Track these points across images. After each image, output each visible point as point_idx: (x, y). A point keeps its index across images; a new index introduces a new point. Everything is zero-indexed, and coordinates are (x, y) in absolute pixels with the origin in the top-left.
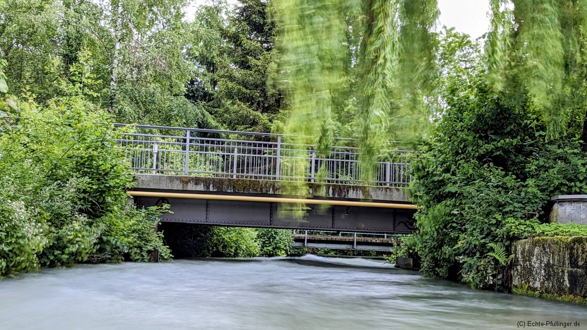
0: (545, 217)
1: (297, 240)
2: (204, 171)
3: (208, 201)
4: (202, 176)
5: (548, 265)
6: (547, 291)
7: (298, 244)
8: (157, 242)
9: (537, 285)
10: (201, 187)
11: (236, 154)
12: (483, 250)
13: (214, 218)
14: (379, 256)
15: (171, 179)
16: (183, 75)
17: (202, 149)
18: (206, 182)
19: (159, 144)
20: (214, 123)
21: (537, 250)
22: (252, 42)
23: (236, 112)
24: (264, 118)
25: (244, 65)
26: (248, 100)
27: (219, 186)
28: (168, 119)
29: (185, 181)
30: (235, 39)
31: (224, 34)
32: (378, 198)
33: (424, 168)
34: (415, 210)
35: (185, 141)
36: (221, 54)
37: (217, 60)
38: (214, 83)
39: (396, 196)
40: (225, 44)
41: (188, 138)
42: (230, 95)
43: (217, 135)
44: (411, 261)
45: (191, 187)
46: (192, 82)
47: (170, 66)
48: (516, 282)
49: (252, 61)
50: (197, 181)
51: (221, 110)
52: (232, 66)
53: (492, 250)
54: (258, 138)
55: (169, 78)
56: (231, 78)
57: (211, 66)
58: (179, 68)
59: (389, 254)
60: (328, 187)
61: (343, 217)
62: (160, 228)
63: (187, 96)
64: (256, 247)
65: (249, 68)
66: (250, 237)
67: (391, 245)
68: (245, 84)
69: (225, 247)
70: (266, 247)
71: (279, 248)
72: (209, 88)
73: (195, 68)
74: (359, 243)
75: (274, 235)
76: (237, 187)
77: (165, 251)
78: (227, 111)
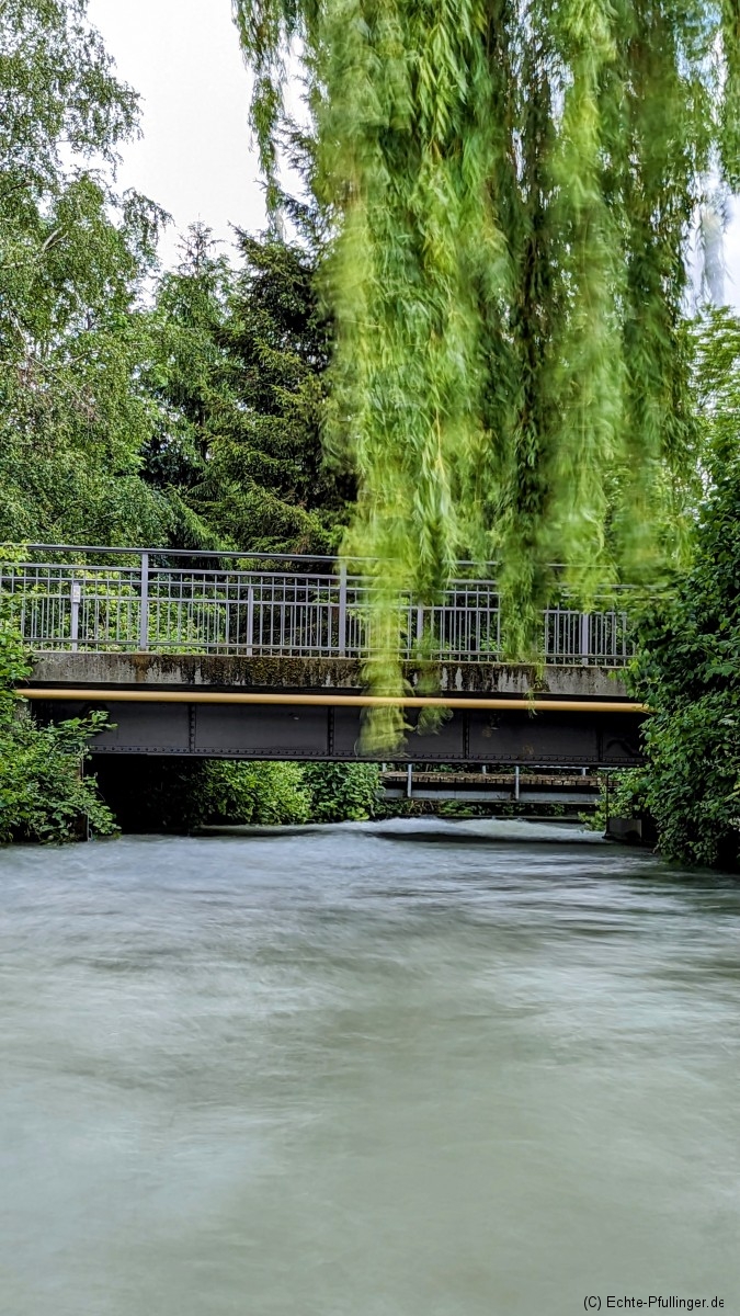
1: (390, 784)
2: (185, 641)
3: (191, 704)
4: (180, 652)
7: (392, 794)
8: (82, 796)
10: (175, 677)
11: (250, 602)
13: (207, 741)
14: (570, 815)
15: (110, 660)
16: (135, 430)
17: (175, 592)
18: (187, 664)
19: (85, 583)
20: (203, 532)
22: (283, 354)
23: (251, 509)
24: (312, 520)
25: (265, 404)
26: (276, 481)
27: (215, 672)
28: (103, 527)
29: (141, 664)
30: (244, 347)
31: (221, 337)
32: (568, 692)
33: (659, 623)
34: (642, 716)
35: (139, 575)
36: (215, 381)
37: (207, 393)
38: (203, 446)
39: (601, 685)
40: (223, 359)
41: (145, 570)
42: (236, 470)
43: (214, 562)
44: (639, 827)
45: (153, 676)
46: (155, 444)
47: (105, 411)
49: (284, 396)
50: (167, 663)
51: (219, 505)
52: (241, 407)
54: (302, 567)
55: (105, 437)
56: (238, 434)
57: (194, 407)
58: (124, 413)
59: (591, 809)
60: (452, 670)
61: (487, 732)
62: (88, 768)
63: (141, 474)
64: (301, 801)
65: (277, 411)
66: (287, 780)
67: (595, 791)
68: (268, 447)
69: (231, 806)
70: (324, 800)
71: (351, 803)
72: (191, 455)
73: (159, 412)
74: (525, 788)
75: (340, 775)
76: (255, 675)
77: (101, 816)
78: (231, 506)
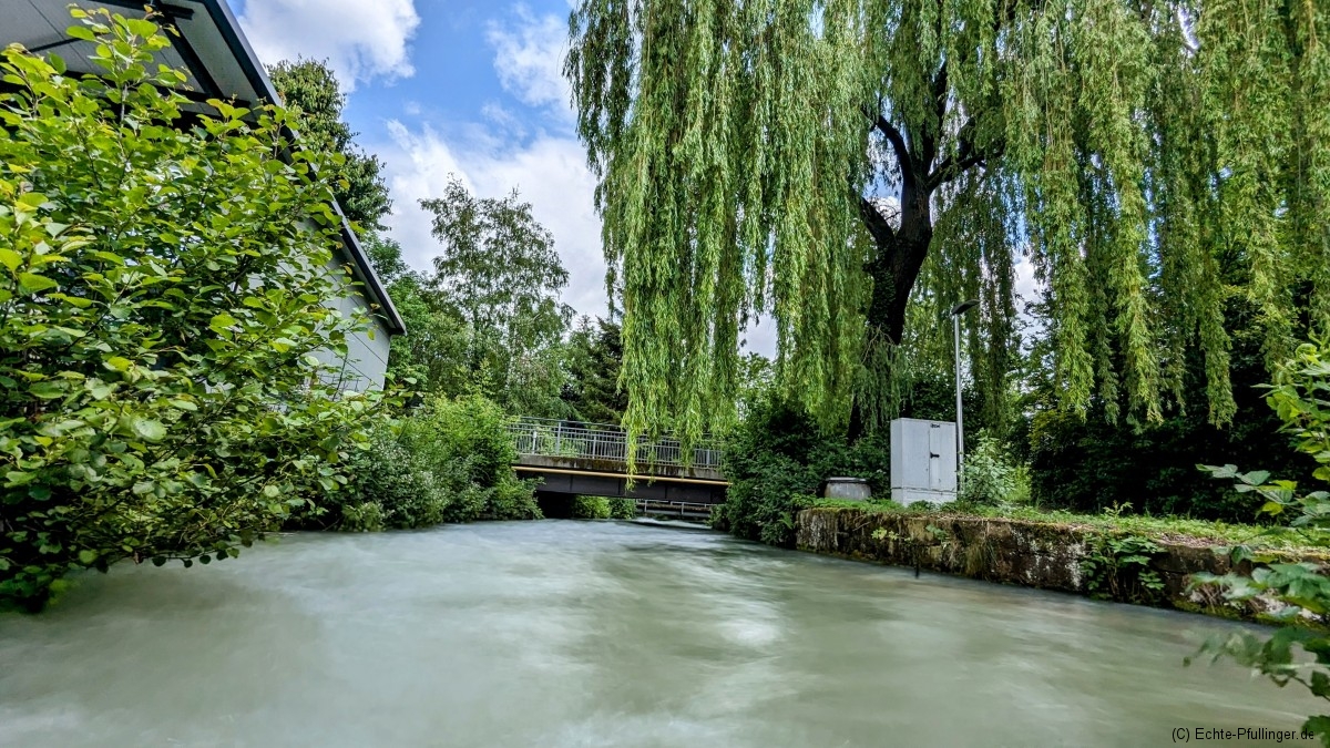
0: (821, 493)
1: (639, 507)
2: (571, 453)
3: (572, 475)
4: (569, 456)
5: (822, 529)
6: (822, 549)
7: (639, 510)
8: (532, 505)
9: (815, 544)
10: (567, 465)
11: (595, 440)
12: (775, 517)
13: (576, 488)
14: (699, 520)
15: (545, 458)
16: (559, 381)
17: (569, 436)
18: (572, 461)
19: (538, 432)
20: (580, 417)
21: (814, 518)
22: (610, 358)
23: (597, 410)
24: (617, 414)
25: (604, 375)
26: (603, 400)
27: (581, 464)
28: (546, 414)
29: (556, 460)
30: (598, 356)
31: (591, 352)
32: (701, 478)
33: (734, 454)
34: (727, 486)
35: (557, 429)
36: (588, 367)
37: (585, 371)
38: (582, 388)
39: (713, 475)
40: (591, 360)
41: (560, 427)
42: (592, 397)
43: (582, 426)
44: (723, 525)
45: (560, 464)
46: (566, 387)
47: (550, 374)
48: (799, 542)
49: (610, 372)
50: (565, 460)
51: (586, 407)
52: (596, 376)
53: (782, 517)
54: (612, 429)
55: (549, 383)
56: (594, 385)
57: (580, 375)
58: (556, 376)
59: (708, 519)
60: (663, 467)
61: (674, 490)
62: (535, 495)
63: (561, 397)
64: (607, 511)
65: (608, 377)
66: (603, 503)
67: (709, 512)
68: (603, 389)
69: (584, 512)
70: (616, 511)
71: (625, 513)
72: (578, 392)
73: (568, 376)
74: (685, 510)
75: (622, 503)
76: (595, 466)
77: (538, 512)
78: (590, 408)
